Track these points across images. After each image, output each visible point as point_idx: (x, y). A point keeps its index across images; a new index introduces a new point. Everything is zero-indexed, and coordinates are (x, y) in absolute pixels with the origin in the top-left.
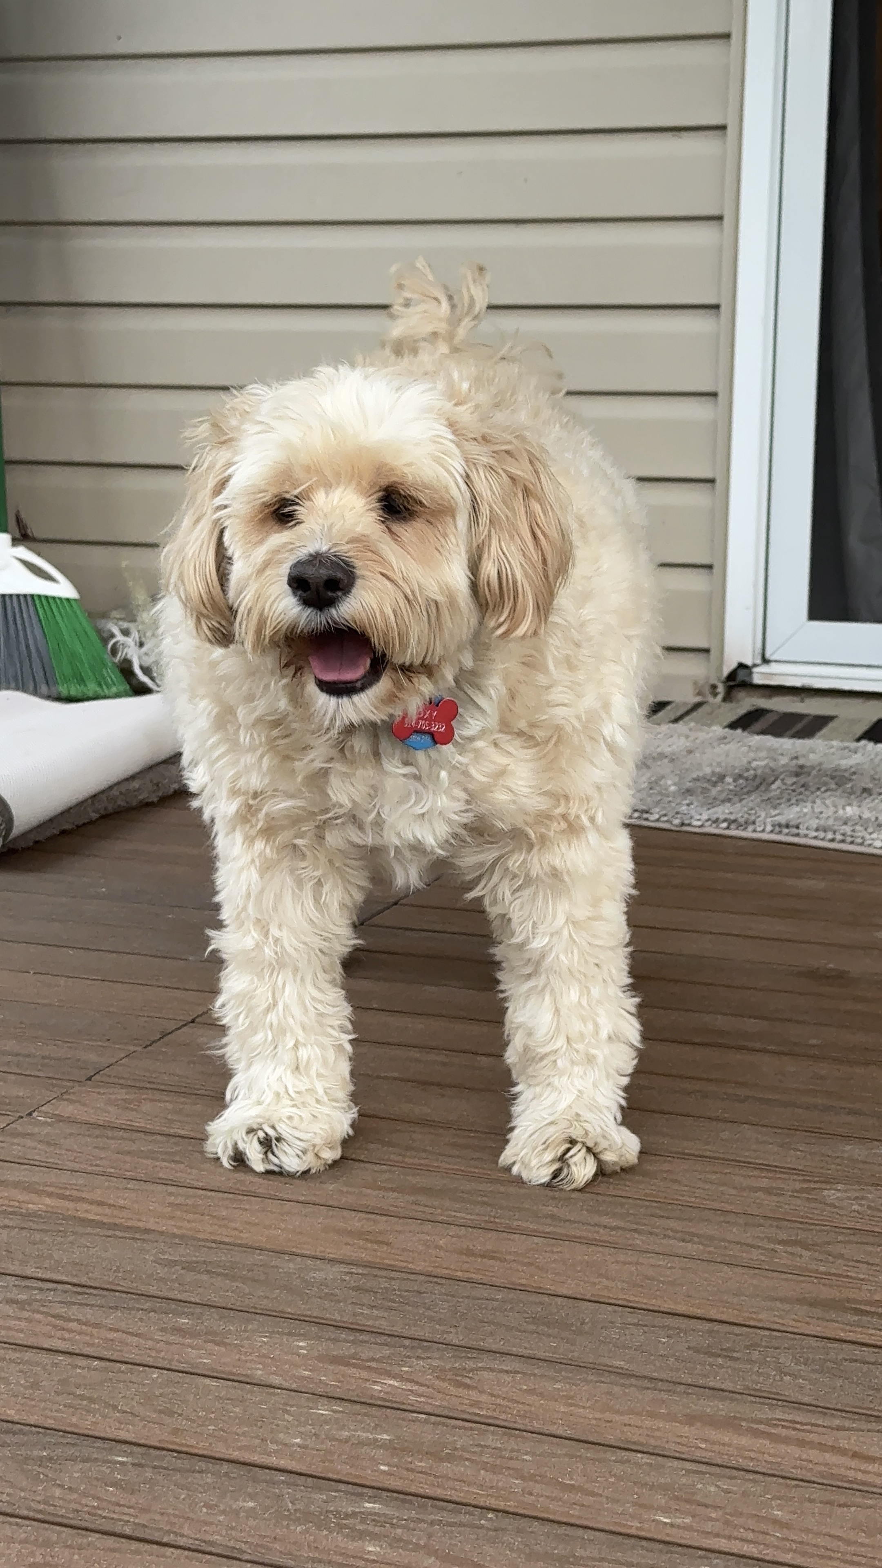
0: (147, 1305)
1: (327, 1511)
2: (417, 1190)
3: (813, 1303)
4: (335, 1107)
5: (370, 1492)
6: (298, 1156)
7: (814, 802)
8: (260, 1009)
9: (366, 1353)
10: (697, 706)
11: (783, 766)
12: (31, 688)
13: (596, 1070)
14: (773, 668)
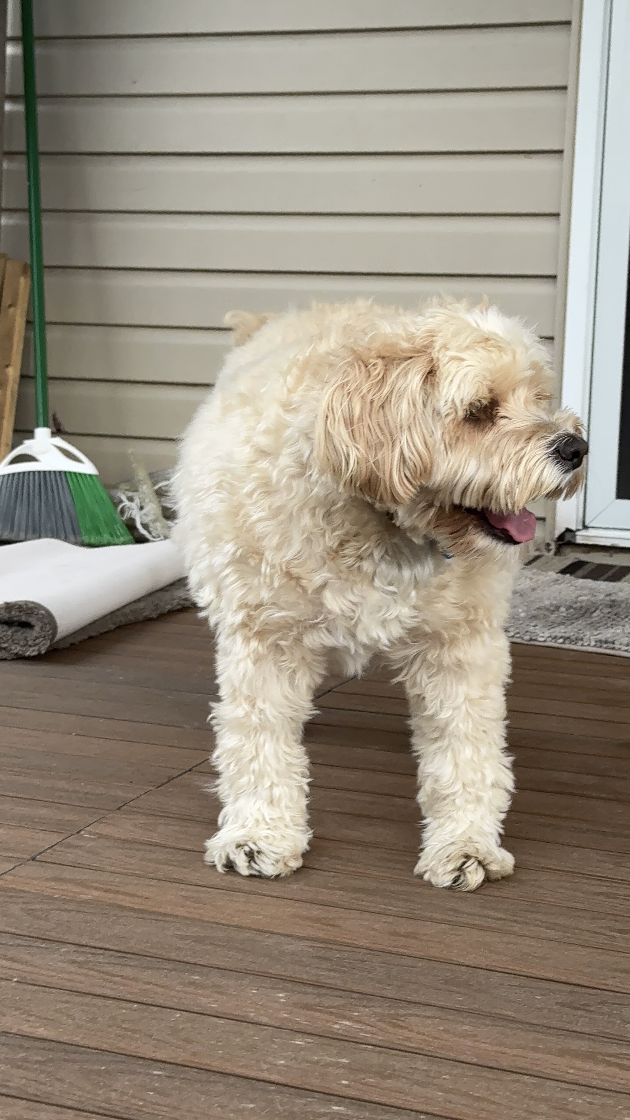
0: (170, 966)
1: (307, 1112)
2: (355, 890)
4: (297, 830)
5: (336, 1099)
6: (273, 864)
7: (624, 626)
8: (247, 759)
9: (327, 1002)
10: (536, 558)
11: (600, 600)
12: (63, 537)
13: (483, 807)
14: (591, 532)
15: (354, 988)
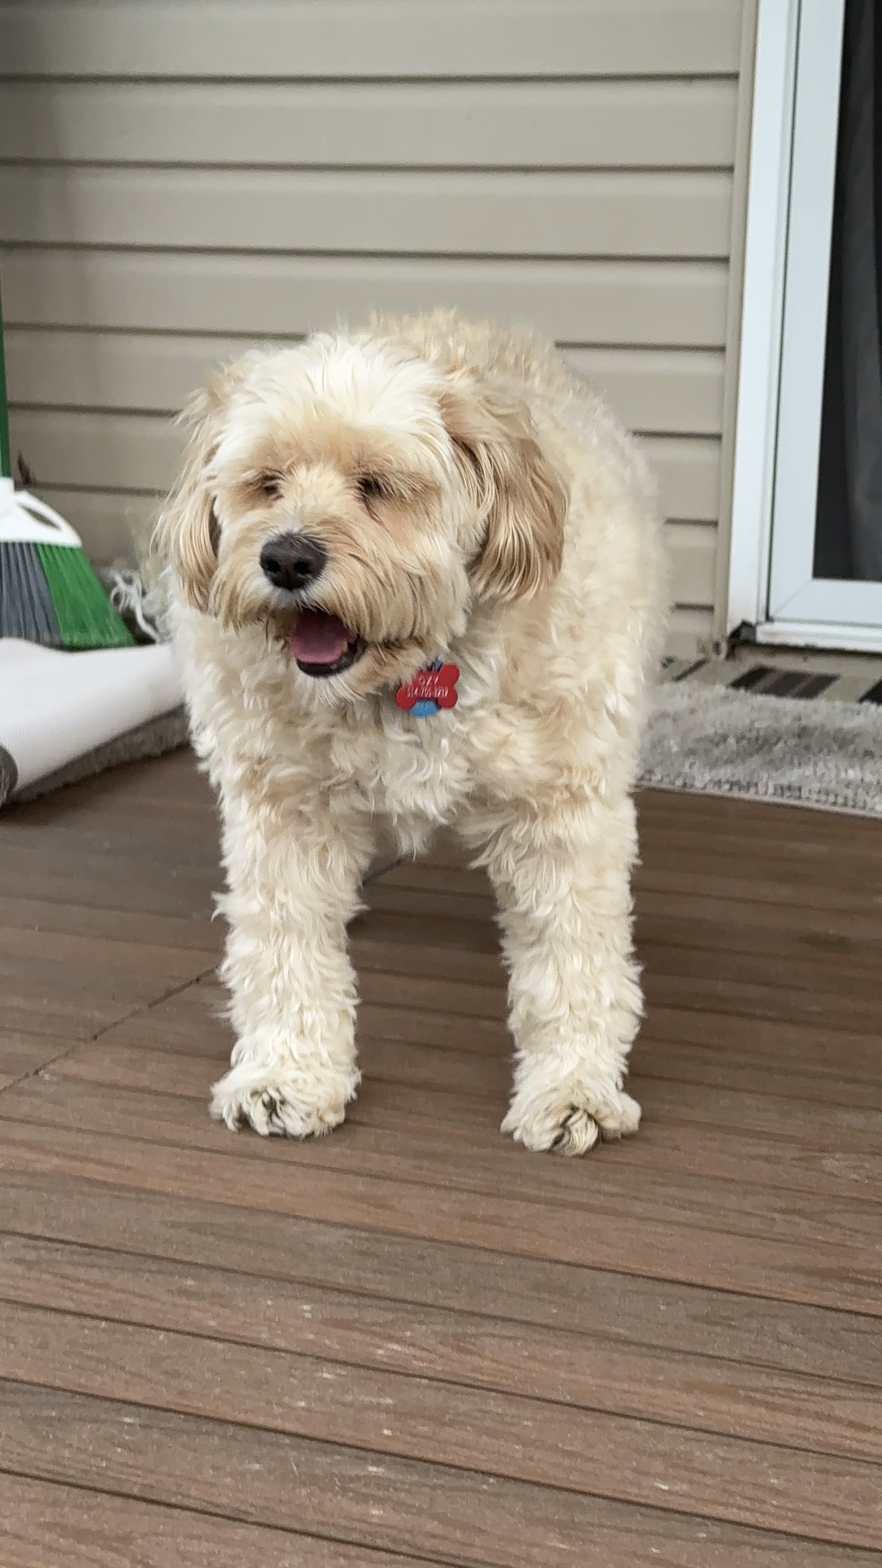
0: (154, 1267)
1: (331, 1475)
2: (418, 1155)
3: (811, 1272)
4: (339, 1071)
5: (372, 1455)
7: (816, 764)
8: (266, 973)
9: (370, 1317)
10: (699, 665)
11: (786, 727)
12: (34, 637)
13: (598, 1038)
14: (776, 627)
15: (409, 1297)
